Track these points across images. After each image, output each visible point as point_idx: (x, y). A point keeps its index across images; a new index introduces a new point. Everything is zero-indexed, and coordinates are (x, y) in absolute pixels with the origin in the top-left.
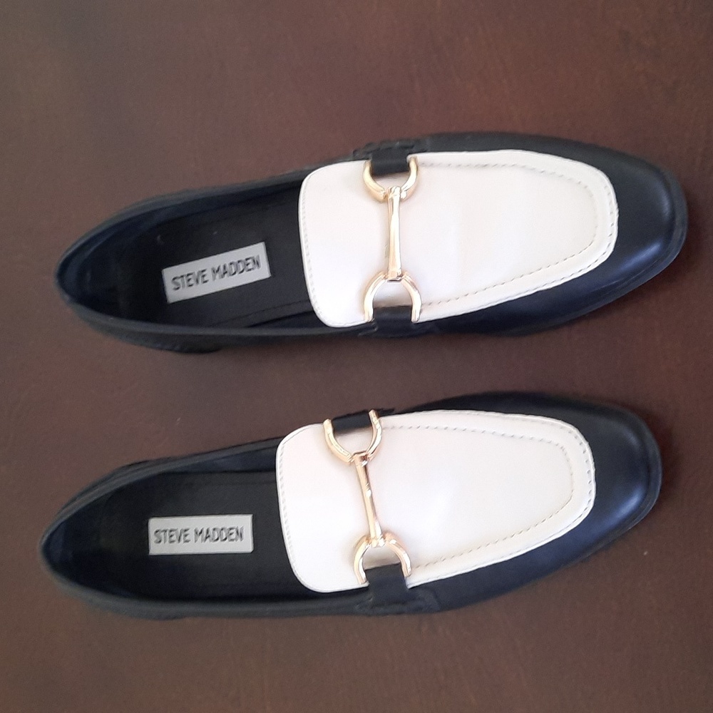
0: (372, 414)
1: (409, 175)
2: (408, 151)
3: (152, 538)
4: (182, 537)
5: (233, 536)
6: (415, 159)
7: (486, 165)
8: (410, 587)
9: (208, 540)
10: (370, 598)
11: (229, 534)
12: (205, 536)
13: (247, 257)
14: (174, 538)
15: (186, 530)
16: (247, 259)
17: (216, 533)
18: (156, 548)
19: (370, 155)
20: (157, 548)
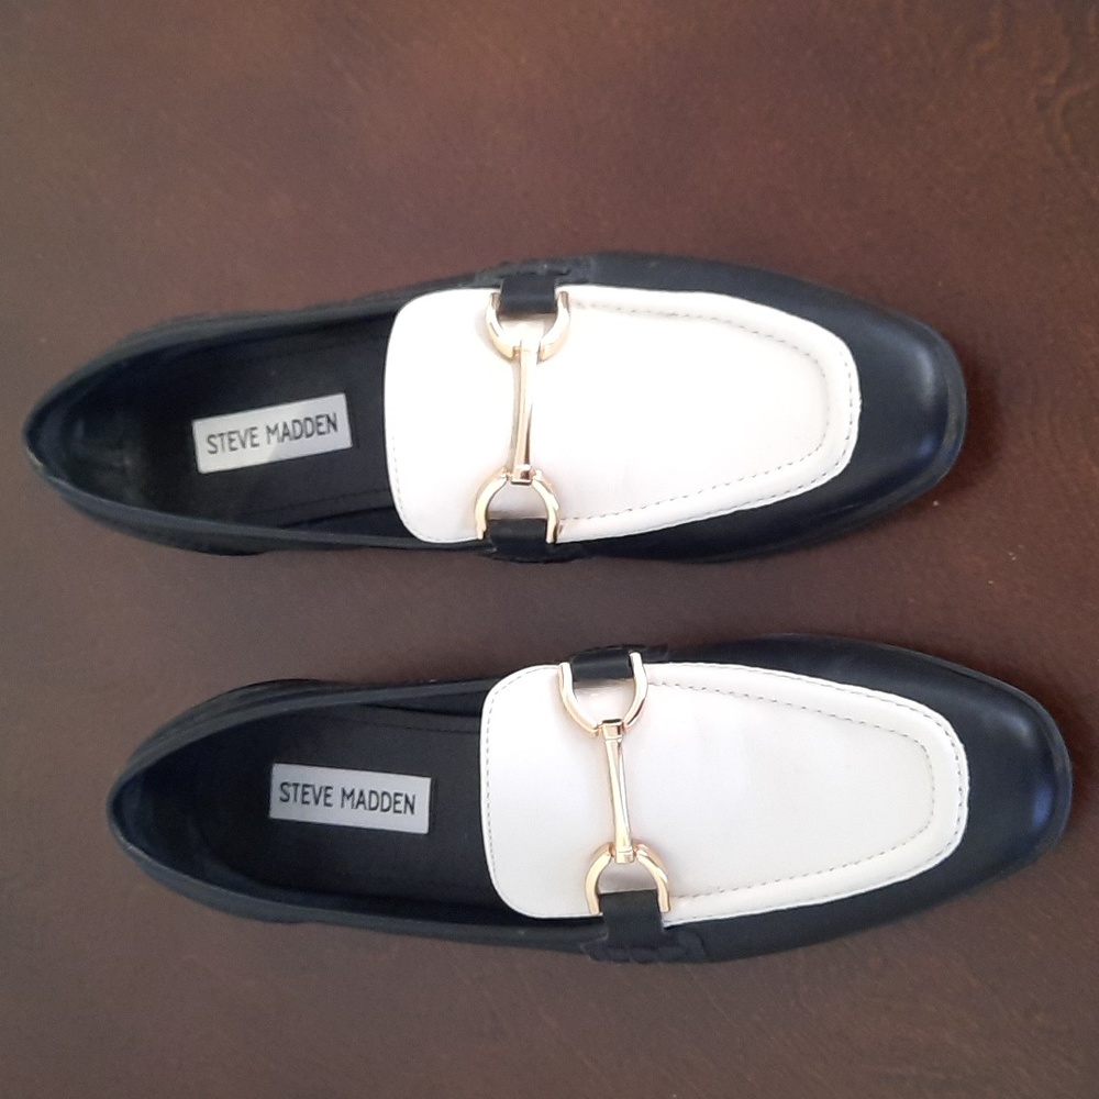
0: (636, 657)
1: (556, 318)
2: (557, 280)
3: (276, 794)
4: (322, 798)
5: (400, 807)
6: (565, 295)
7: (673, 314)
8: (667, 925)
9: (361, 806)
10: (604, 935)
11: (395, 802)
12: (355, 802)
13: (319, 414)
14: (309, 798)
15: (328, 788)
16: (318, 417)
17: (374, 796)
18: (279, 811)
19: (502, 282)
20: (282, 810)
